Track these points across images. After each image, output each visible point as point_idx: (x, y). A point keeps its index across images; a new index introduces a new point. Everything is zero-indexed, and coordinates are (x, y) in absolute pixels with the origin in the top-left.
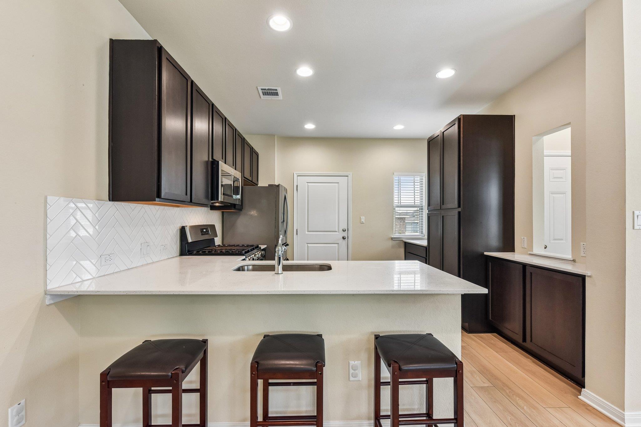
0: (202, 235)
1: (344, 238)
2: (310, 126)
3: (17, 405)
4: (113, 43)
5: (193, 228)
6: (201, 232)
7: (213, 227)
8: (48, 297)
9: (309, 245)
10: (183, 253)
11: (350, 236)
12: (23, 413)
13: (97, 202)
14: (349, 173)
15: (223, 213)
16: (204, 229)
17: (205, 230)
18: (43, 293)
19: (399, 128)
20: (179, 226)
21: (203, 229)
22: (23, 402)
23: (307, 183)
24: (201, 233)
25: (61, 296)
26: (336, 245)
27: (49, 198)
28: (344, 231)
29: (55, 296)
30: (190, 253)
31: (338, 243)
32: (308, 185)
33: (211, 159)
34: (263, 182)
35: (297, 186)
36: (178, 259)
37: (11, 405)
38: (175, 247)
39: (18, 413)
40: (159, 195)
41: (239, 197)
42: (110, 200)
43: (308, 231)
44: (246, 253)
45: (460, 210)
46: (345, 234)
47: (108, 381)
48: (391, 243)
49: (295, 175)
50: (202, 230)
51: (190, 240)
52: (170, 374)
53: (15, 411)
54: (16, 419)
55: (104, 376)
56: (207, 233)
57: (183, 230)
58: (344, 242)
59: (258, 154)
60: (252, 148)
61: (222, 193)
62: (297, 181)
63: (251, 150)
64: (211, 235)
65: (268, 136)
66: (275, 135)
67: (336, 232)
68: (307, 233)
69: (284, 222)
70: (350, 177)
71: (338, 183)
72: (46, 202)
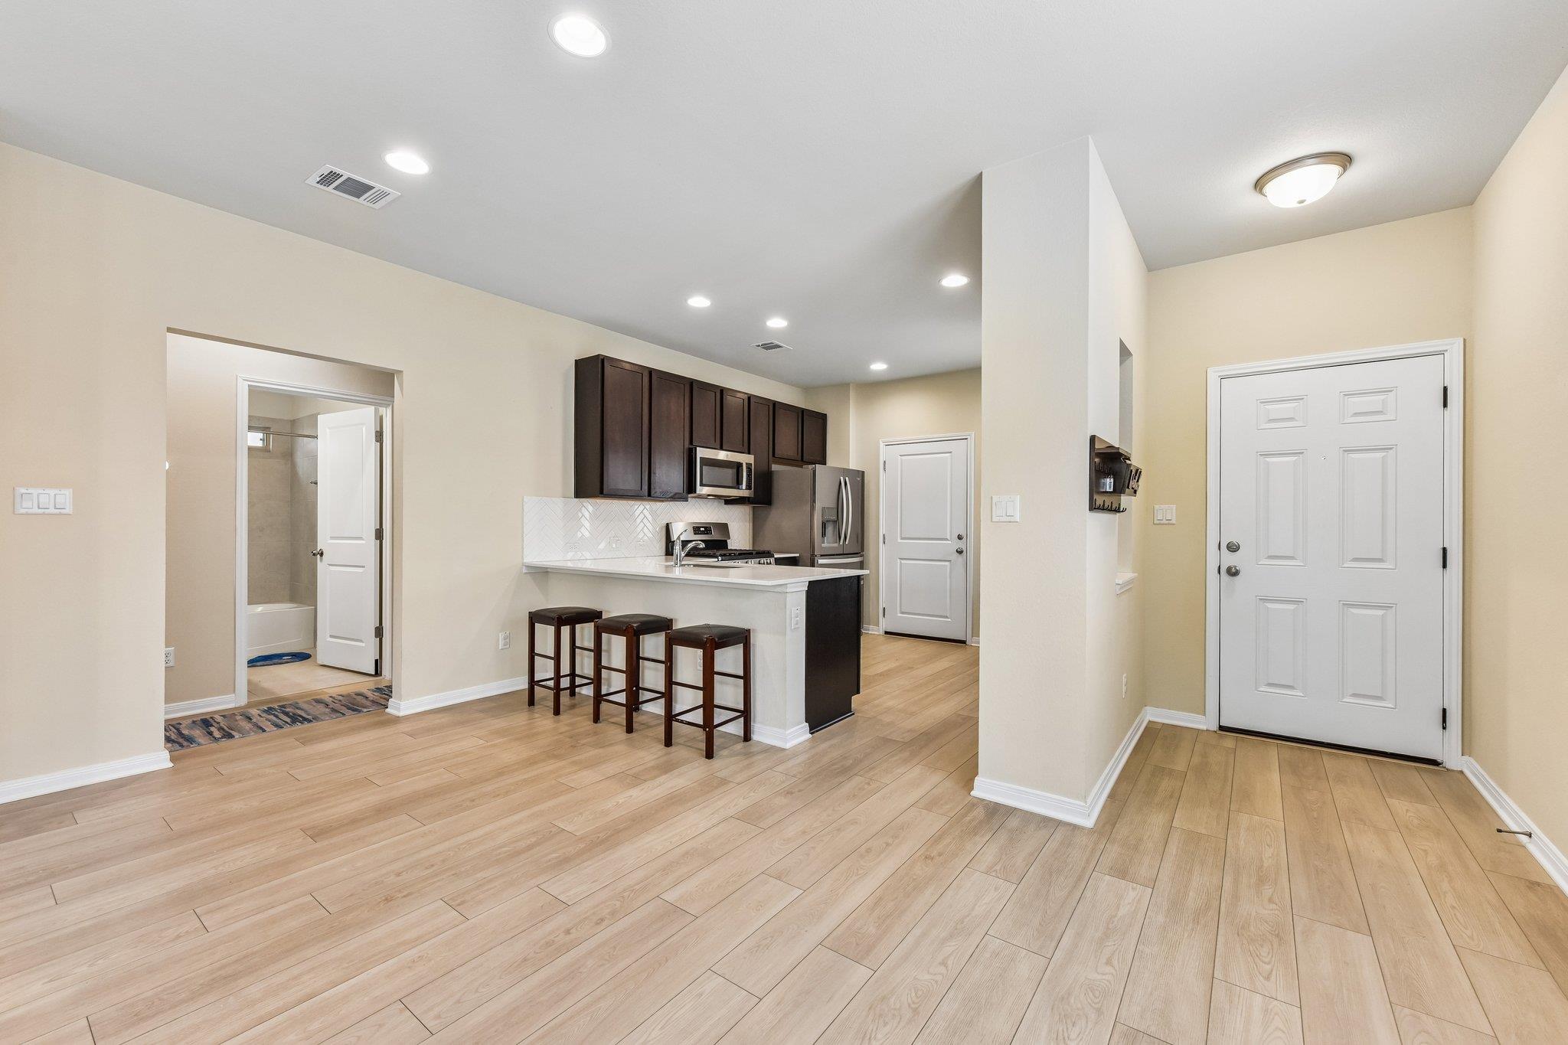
1: (960, 552)
2: (878, 367)
3: (504, 633)
4: (580, 361)
6: (695, 531)
8: (525, 567)
9: (902, 561)
11: (969, 547)
12: (508, 640)
13: (563, 499)
14: (968, 433)
15: (754, 507)
16: (702, 527)
17: (702, 529)
18: (521, 564)
20: (664, 522)
21: (696, 527)
22: (508, 633)
23: (901, 456)
24: (693, 532)
26: (947, 563)
27: (526, 498)
31: (950, 561)
32: (902, 460)
33: (687, 446)
34: (832, 460)
35: (885, 462)
37: (501, 631)
38: (658, 544)
39: (505, 639)
40: (602, 491)
41: (743, 487)
42: (575, 498)
43: (902, 539)
46: (961, 545)
47: (531, 617)
49: (882, 445)
53: (503, 636)
55: (530, 614)
56: (707, 532)
57: (667, 528)
58: (960, 559)
59: (825, 416)
60: (803, 411)
61: (702, 485)
62: (884, 453)
63: (800, 415)
64: (715, 536)
65: (840, 388)
66: (849, 384)
67: (947, 540)
68: (900, 541)
69: (837, 522)
70: (971, 440)
71: (951, 452)
72: (523, 500)
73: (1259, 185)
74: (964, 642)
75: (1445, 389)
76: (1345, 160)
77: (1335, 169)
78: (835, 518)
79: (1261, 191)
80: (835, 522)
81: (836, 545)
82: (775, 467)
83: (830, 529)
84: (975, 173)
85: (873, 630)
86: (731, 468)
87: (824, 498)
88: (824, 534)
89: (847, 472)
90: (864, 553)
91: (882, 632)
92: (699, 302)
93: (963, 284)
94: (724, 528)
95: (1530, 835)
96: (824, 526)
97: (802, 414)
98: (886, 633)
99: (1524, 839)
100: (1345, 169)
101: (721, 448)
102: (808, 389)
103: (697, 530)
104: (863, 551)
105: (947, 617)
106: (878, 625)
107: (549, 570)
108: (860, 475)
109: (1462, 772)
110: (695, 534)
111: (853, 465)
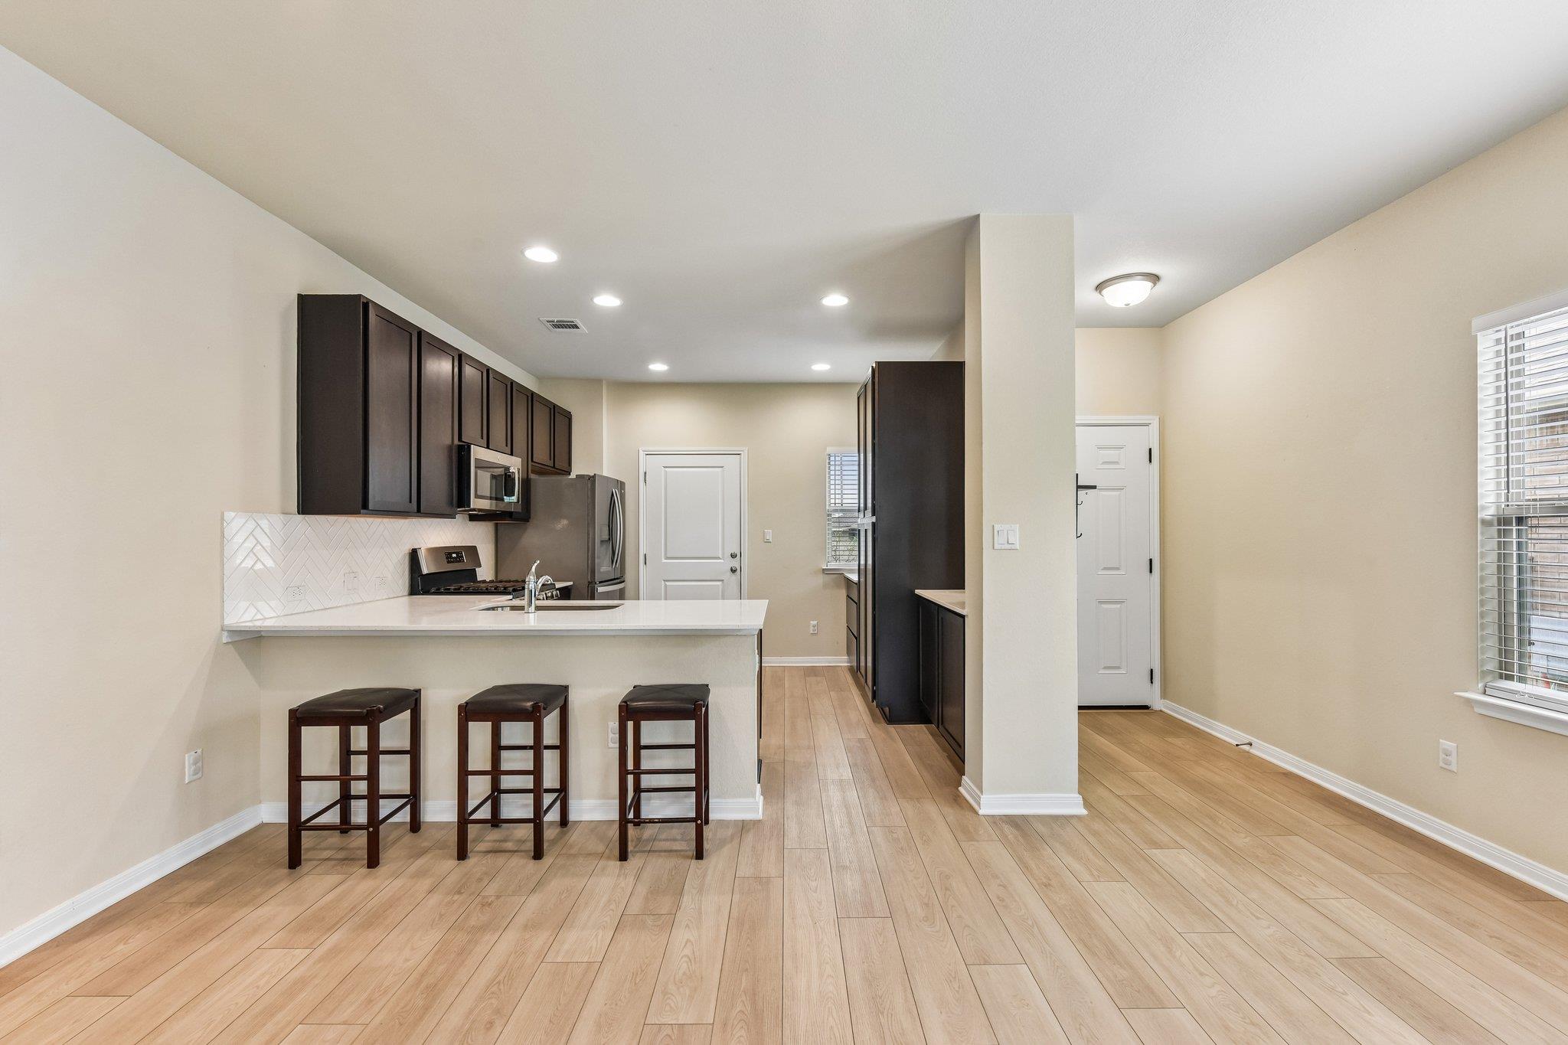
0: (448, 562)
1: (733, 571)
2: (658, 368)
3: (193, 753)
4: (303, 300)
5: (435, 552)
6: (447, 558)
7: (472, 551)
8: (226, 634)
9: (668, 583)
10: (413, 591)
11: (744, 565)
12: (200, 764)
13: (282, 516)
14: (742, 448)
15: (496, 525)
16: (454, 553)
17: (454, 555)
18: (220, 628)
19: (821, 368)
20: (407, 549)
21: (451, 554)
22: (199, 751)
23: (663, 467)
24: (446, 560)
25: (240, 632)
26: (719, 583)
27: (226, 514)
28: (733, 556)
29: (233, 632)
30: (426, 592)
31: (721, 580)
32: (667, 471)
33: (456, 442)
35: (645, 473)
36: (407, 599)
37: (188, 751)
38: (401, 579)
39: (195, 763)
40: (365, 505)
41: (514, 499)
42: (299, 514)
43: (667, 558)
44: (514, 590)
45: (874, 521)
46: (735, 563)
47: (297, 718)
48: (821, 579)
49: (641, 453)
50: (448, 556)
51: (425, 571)
52: (365, 711)
53: (192, 758)
54: (193, 768)
55: (293, 713)
56: (459, 559)
57: (414, 555)
58: (734, 578)
59: (571, 414)
60: (555, 407)
61: (477, 496)
62: (644, 463)
63: (551, 410)
64: (466, 564)
65: (592, 384)
66: (603, 380)
67: (719, 558)
68: (665, 560)
69: (609, 542)
70: (744, 456)
71: (722, 467)
72: (222, 519)
73: (1100, 287)
75: (1150, 449)
76: (1155, 278)
77: (1149, 284)
78: (608, 536)
79: (1100, 292)
80: (607, 542)
81: (610, 569)
84: (975, 213)
90: (624, 579)
92: (541, 255)
93: (842, 304)
95: (1251, 745)
97: (554, 411)
99: (1246, 748)
100: (1155, 284)
101: (489, 448)
104: (622, 576)
107: (263, 634)
109: (1161, 711)
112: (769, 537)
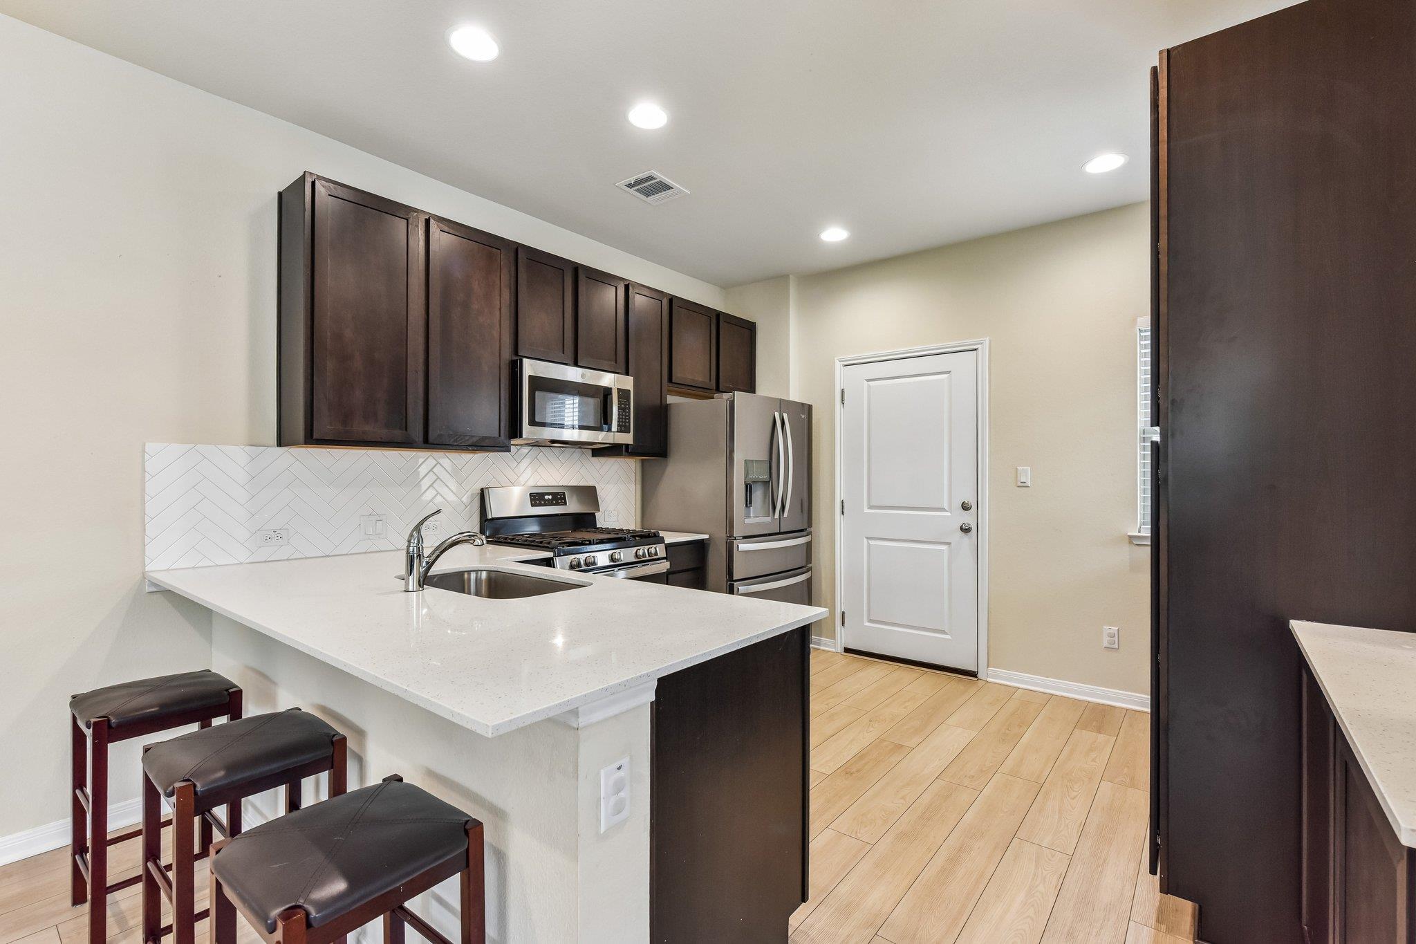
0: (535, 505)
1: (965, 530)
2: (834, 235)
4: (281, 198)
6: (533, 500)
7: (588, 491)
8: (147, 582)
9: (872, 542)
11: (982, 522)
13: (248, 448)
14: (980, 340)
15: (642, 462)
16: (548, 494)
17: (548, 497)
18: (140, 575)
23: (868, 380)
24: (530, 503)
26: (944, 548)
27: (151, 445)
28: (965, 507)
31: (949, 544)
32: (869, 386)
34: (765, 386)
35: (843, 391)
38: (466, 525)
40: (311, 434)
42: (278, 445)
43: (871, 507)
46: (968, 518)
48: (1126, 551)
49: (838, 365)
50: (537, 497)
51: (493, 514)
56: (558, 501)
58: (967, 541)
59: (754, 324)
60: (718, 315)
61: (533, 422)
62: (842, 377)
63: (714, 321)
64: (573, 506)
65: (776, 281)
66: (788, 275)
67: (943, 510)
68: (866, 510)
69: (769, 484)
70: (984, 350)
71: (949, 372)
72: (144, 451)
74: (973, 674)
78: (765, 477)
80: (766, 483)
81: (768, 519)
82: (671, 399)
83: (758, 495)
85: (825, 645)
86: (592, 396)
87: (749, 447)
88: (748, 502)
89: (784, 405)
90: (812, 529)
91: (840, 649)
94: (589, 494)
96: (749, 488)
97: (716, 319)
98: (847, 650)
101: (576, 364)
102: (726, 286)
103: (537, 499)
104: (810, 525)
105: (943, 632)
106: (833, 637)
108: (806, 412)
110: (532, 505)
111: (795, 396)
112: (1026, 478)
